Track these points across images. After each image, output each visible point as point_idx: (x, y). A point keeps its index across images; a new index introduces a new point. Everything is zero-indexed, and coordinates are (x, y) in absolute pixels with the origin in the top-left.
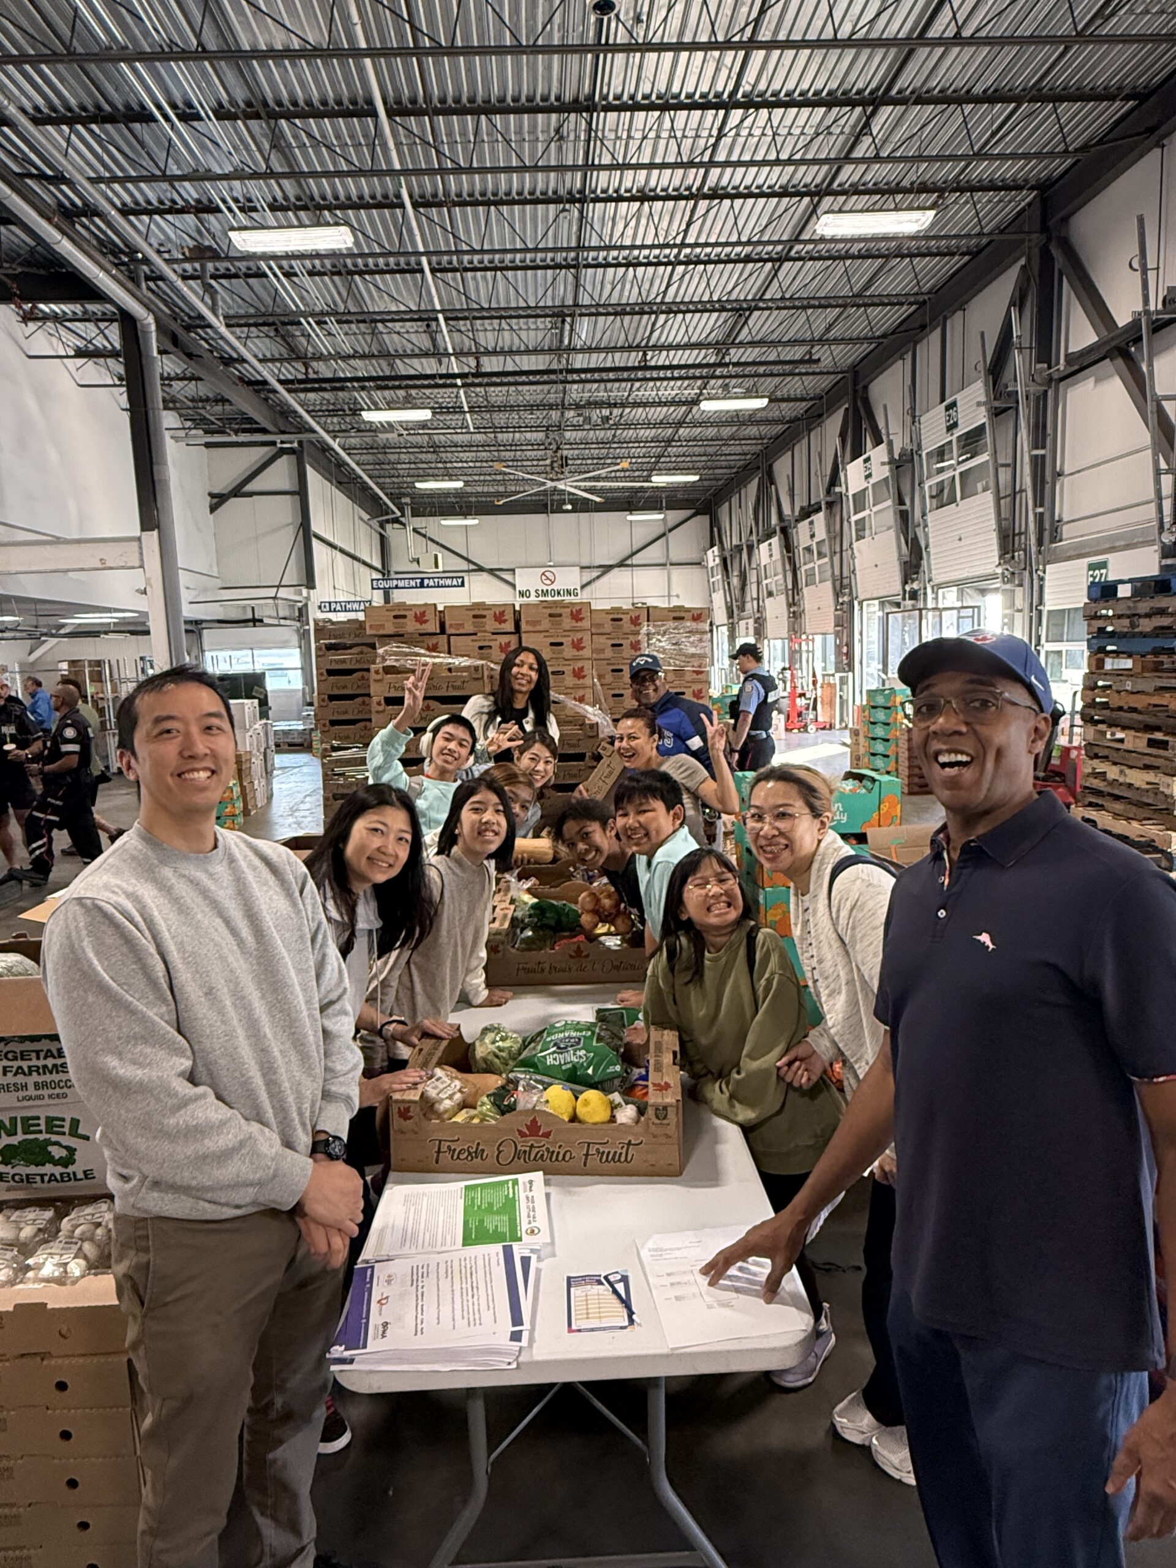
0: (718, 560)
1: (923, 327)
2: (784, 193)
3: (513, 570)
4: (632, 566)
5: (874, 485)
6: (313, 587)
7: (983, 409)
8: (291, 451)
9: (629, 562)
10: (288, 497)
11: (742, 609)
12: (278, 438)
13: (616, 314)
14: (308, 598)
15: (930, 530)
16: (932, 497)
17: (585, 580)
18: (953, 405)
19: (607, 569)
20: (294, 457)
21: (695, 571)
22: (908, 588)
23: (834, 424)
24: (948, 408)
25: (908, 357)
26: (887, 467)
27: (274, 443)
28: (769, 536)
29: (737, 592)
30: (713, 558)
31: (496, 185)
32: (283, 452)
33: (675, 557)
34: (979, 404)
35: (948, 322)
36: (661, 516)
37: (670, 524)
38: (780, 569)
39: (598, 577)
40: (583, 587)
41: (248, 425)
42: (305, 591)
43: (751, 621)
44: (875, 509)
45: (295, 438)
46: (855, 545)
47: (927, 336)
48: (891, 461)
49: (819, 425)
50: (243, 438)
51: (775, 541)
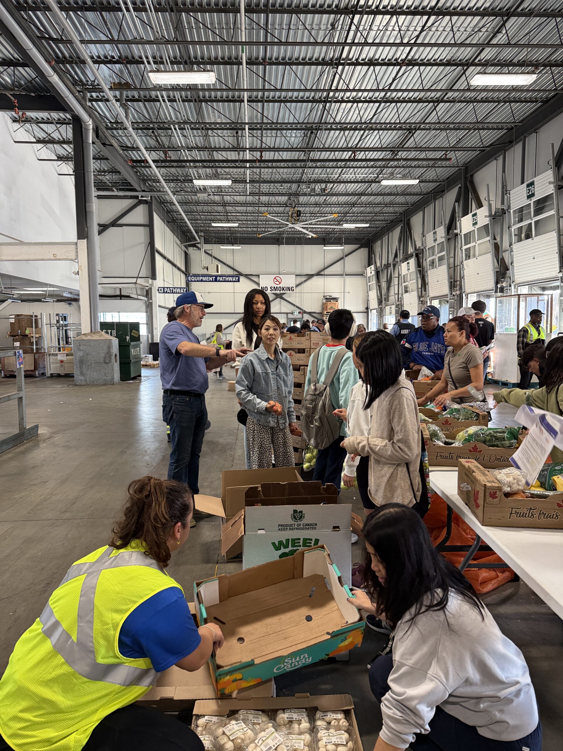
0: (373, 273)
1: (511, 142)
2: (448, 63)
3: (258, 276)
4: (324, 275)
5: (478, 229)
6: (155, 279)
7: (552, 186)
8: (146, 202)
9: (322, 273)
10: (142, 228)
11: (387, 299)
12: (139, 194)
13: (341, 129)
14: (152, 285)
15: (514, 253)
16: (515, 235)
17: (298, 283)
18: (532, 184)
19: (310, 276)
20: (146, 206)
21: (359, 279)
22: (499, 286)
23: (451, 196)
24: (528, 186)
25: (501, 159)
26: (488, 219)
27: (137, 197)
28: (406, 258)
29: (384, 291)
30: (370, 271)
31: (292, 53)
32: (141, 202)
33: (348, 270)
34: (550, 183)
35: (527, 139)
36: (342, 248)
37: (346, 252)
38: (415, 277)
39: (305, 281)
40: (297, 286)
41: (126, 186)
42: (150, 281)
43: (394, 307)
44: (478, 242)
45: (149, 194)
46: (465, 263)
47: (513, 146)
48: (490, 215)
49: (441, 197)
50: (121, 193)
51: (412, 261)
